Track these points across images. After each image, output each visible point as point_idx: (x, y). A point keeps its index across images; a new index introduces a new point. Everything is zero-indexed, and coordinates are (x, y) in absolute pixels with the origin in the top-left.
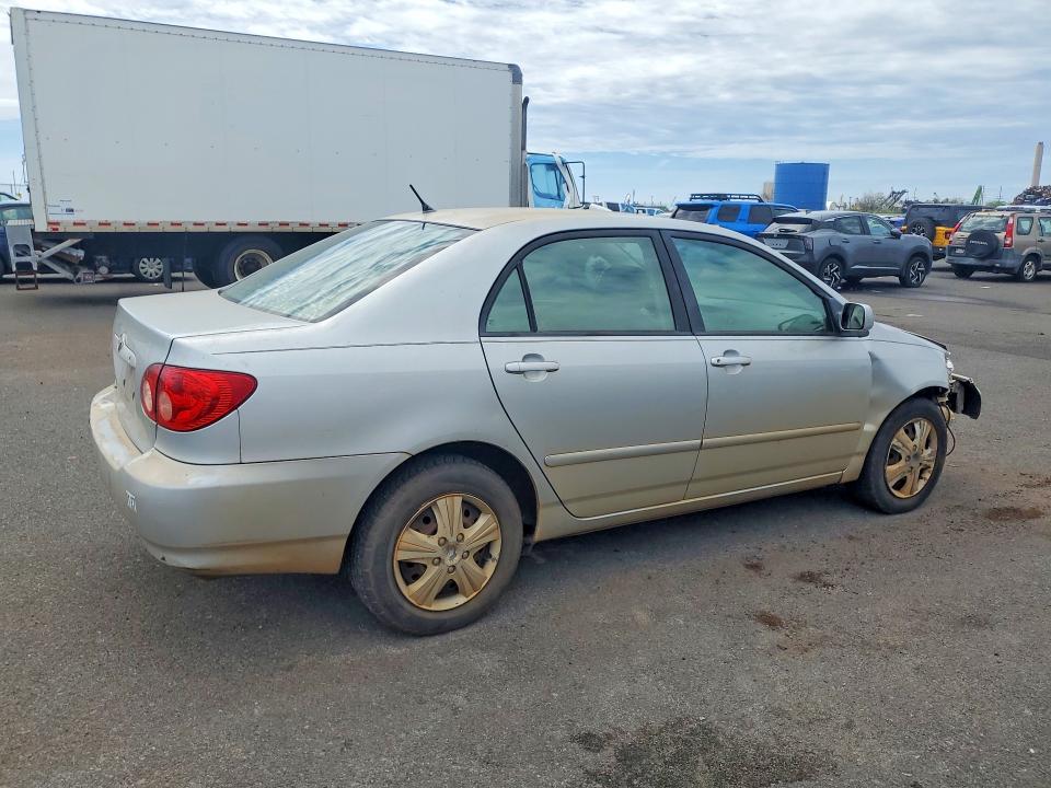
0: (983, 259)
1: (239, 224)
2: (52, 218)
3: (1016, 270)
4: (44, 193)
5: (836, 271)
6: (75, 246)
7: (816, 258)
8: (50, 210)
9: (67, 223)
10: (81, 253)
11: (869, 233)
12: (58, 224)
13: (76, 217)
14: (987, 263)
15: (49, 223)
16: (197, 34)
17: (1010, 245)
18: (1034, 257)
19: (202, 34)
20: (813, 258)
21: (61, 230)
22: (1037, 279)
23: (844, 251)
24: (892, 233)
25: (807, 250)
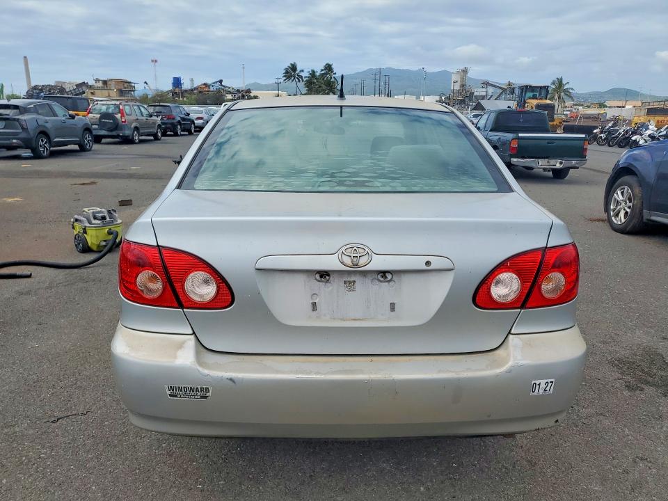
0: (111, 131)
3: (131, 137)
5: (46, 143)
7: (32, 133)
11: (57, 116)
14: (114, 133)
17: (125, 122)
18: (136, 128)
20: (29, 134)
22: (141, 141)
23: (46, 128)
24: (70, 116)
25: (23, 128)
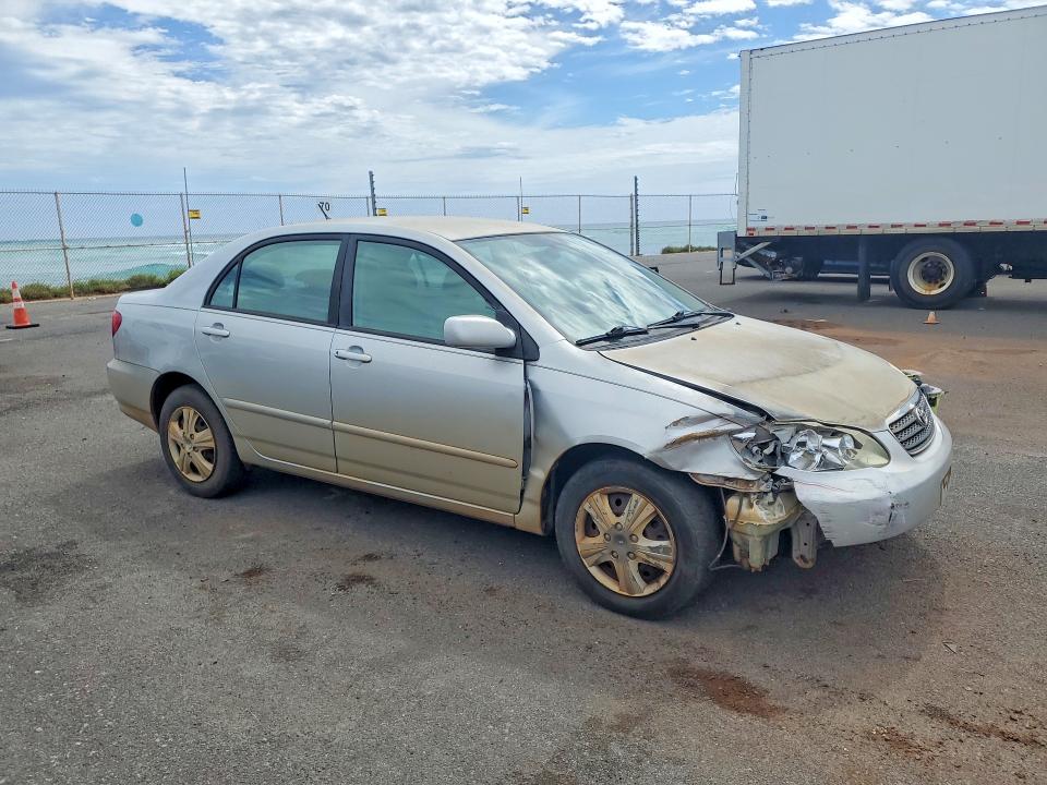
1: (916, 226)
2: (751, 225)
4: (747, 203)
6: (766, 248)
8: (751, 217)
9: (760, 228)
10: (773, 255)
12: (754, 229)
13: (768, 224)
15: (748, 229)
16: (897, 32)
19: (901, 31)
21: (756, 234)
